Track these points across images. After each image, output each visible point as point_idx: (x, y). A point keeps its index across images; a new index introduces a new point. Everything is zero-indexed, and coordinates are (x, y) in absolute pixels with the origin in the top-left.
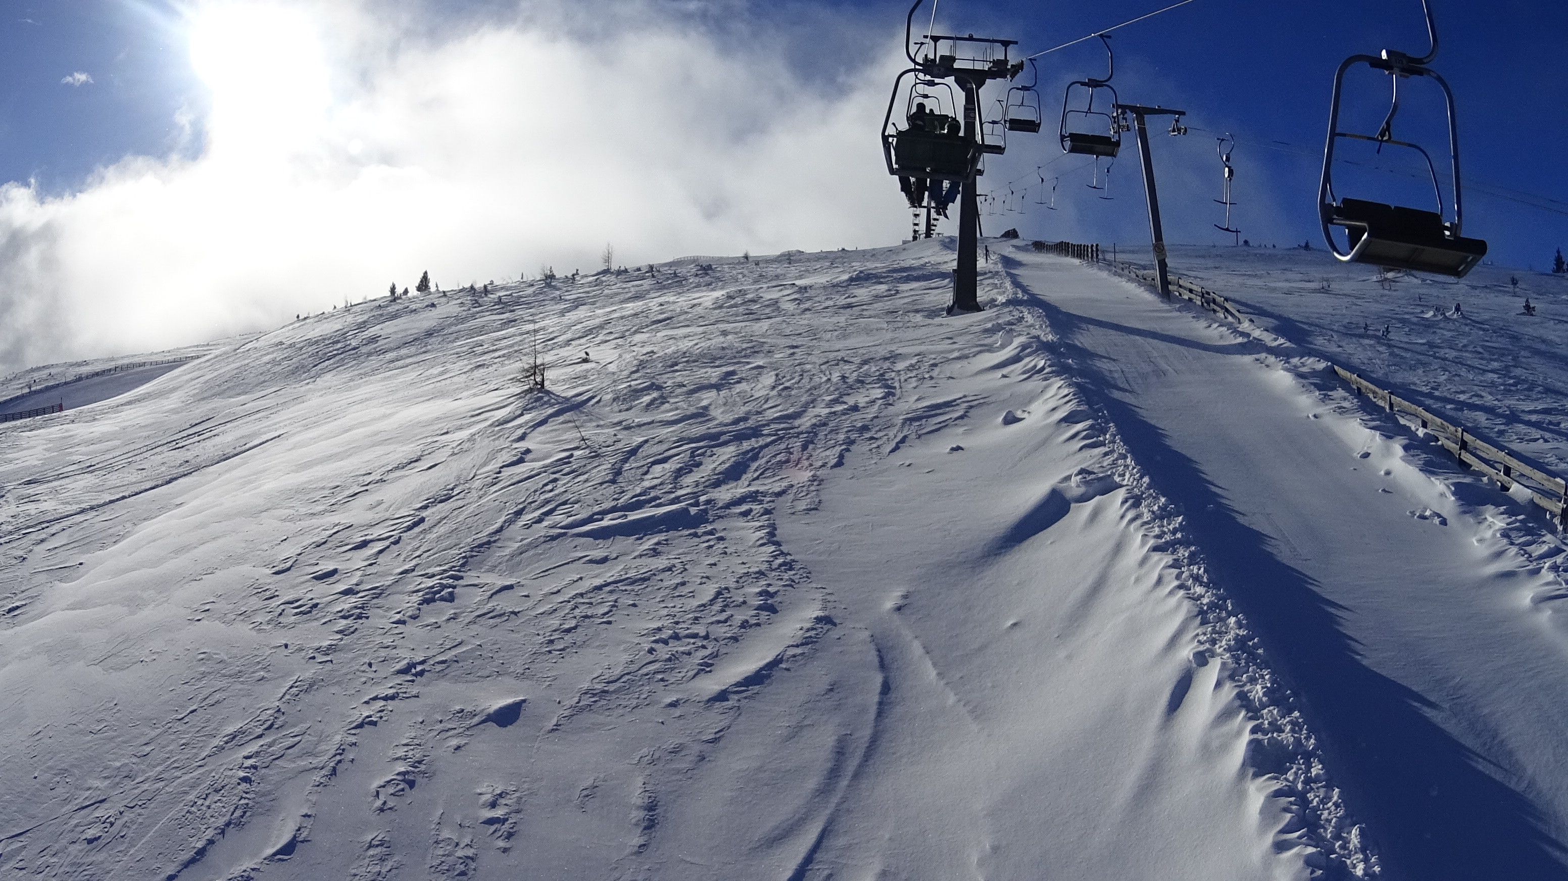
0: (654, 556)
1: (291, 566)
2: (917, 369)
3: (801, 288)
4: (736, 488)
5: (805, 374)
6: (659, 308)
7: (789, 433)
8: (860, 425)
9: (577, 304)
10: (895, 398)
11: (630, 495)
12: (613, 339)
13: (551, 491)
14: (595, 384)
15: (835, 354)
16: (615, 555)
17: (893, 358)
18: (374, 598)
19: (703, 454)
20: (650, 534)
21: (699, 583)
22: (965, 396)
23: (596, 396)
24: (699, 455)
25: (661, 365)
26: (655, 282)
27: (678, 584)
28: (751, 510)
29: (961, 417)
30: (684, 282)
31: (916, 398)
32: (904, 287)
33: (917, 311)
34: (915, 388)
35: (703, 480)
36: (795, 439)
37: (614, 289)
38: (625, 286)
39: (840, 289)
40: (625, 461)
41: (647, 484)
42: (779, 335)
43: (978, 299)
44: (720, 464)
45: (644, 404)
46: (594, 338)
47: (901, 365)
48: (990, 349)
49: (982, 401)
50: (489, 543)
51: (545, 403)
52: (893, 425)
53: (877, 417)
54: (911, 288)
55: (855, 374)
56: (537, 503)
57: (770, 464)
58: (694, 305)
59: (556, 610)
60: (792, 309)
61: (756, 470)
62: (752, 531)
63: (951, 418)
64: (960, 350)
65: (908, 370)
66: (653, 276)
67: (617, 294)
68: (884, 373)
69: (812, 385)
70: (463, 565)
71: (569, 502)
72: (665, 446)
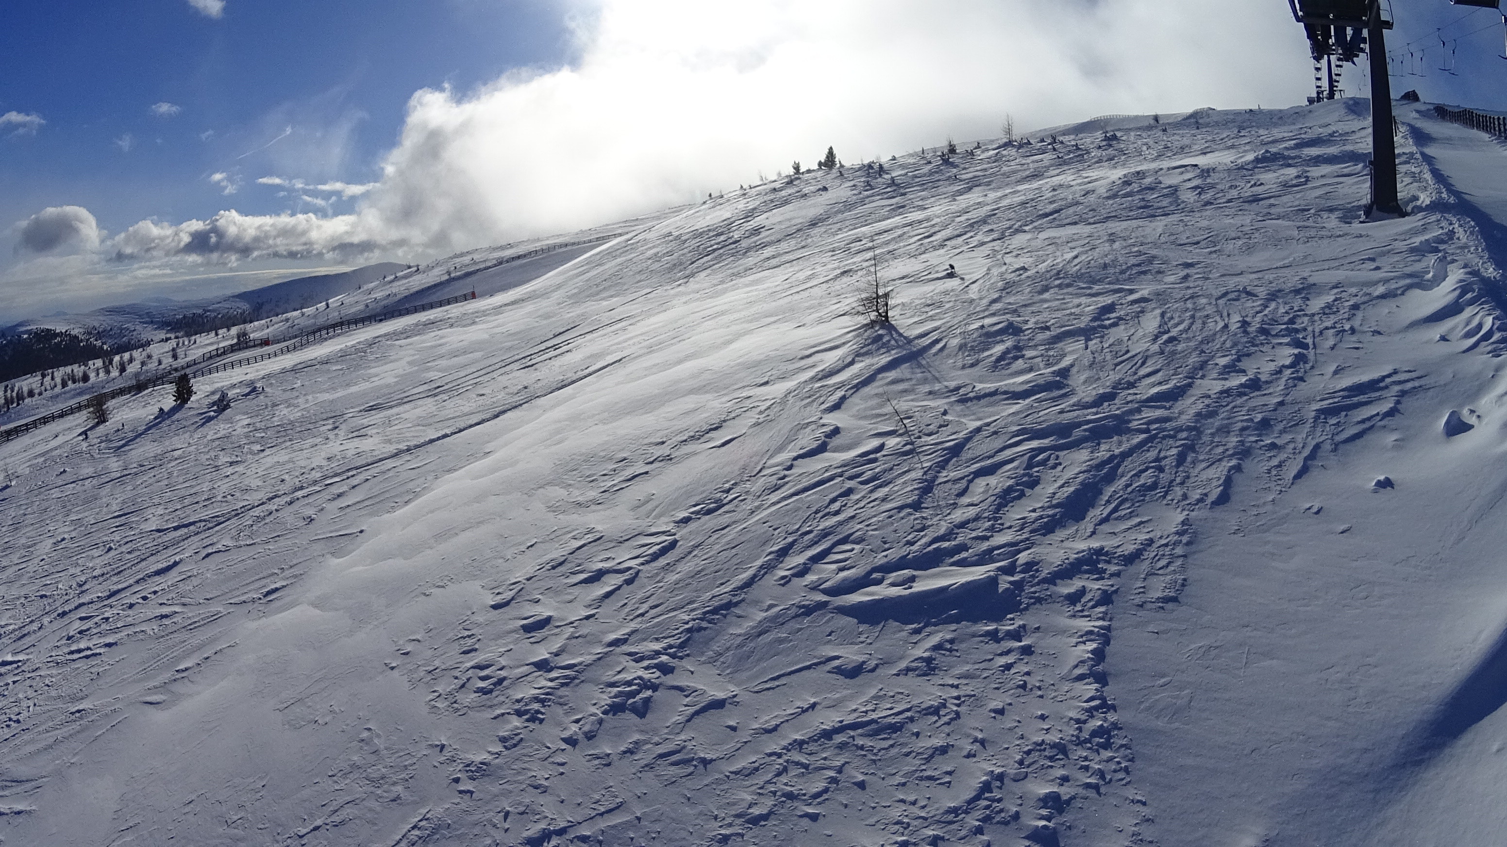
0: (925, 675)
1: (513, 599)
2: (1334, 313)
3: (1203, 170)
4: (1073, 537)
5: (1198, 315)
6: (1051, 194)
7: (1164, 430)
8: (1259, 417)
9: (972, 185)
10: (1308, 366)
11: (930, 534)
12: (991, 241)
13: (837, 513)
14: (948, 317)
15: (1237, 279)
16: (873, 663)
17: (1306, 290)
18: (563, 685)
19: (1044, 463)
20: (935, 625)
21: (965, 753)
22: (1395, 372)
23: (941, 340)
24: (1039, 464)
25: (1028, 290)
26: (1055, 156)
27: (936, 749)
28: (1083, 592)
29: (1391, 413)
30: (1085, 156)
31: (1333, 368)
32: (1315, 172)
33: (1331, 210)
34: (1332, 348)
35: (1034, 515)
36: (1171, 442)
37: (1013, 166)
38: (1024, 162)
39: (1245, 172)
40: (942, 465)
41: (958, 516)
42: (1173, 243)
43: (1400, 195)
44: (1062, 486)
45: (993, 358)
46: (972, 237)
47: (1317, 304)
48: (1420, 283)
49: (1416, 384)
50: (728, 606)
51: (884, 345)
52: (1301, 422)
53: (1281, 403)
54: (1323, 174)
55: (1258, 318)
56: (811, 536)
57: (1130, 489)
58: (1088, 193)
59: (757, 769)
60: (1192, 200)
61: (1108, 502)
62: (1074, 640)
63: (1378, 414)
64: (1386, 281)
65: (1324, 314)
66: (1054, 149)
67: (1014, 172)
68: (1295, 317)
69: (1204, 335)
70: (682, 646)
71: (852, 538)
72: (998, 443)
